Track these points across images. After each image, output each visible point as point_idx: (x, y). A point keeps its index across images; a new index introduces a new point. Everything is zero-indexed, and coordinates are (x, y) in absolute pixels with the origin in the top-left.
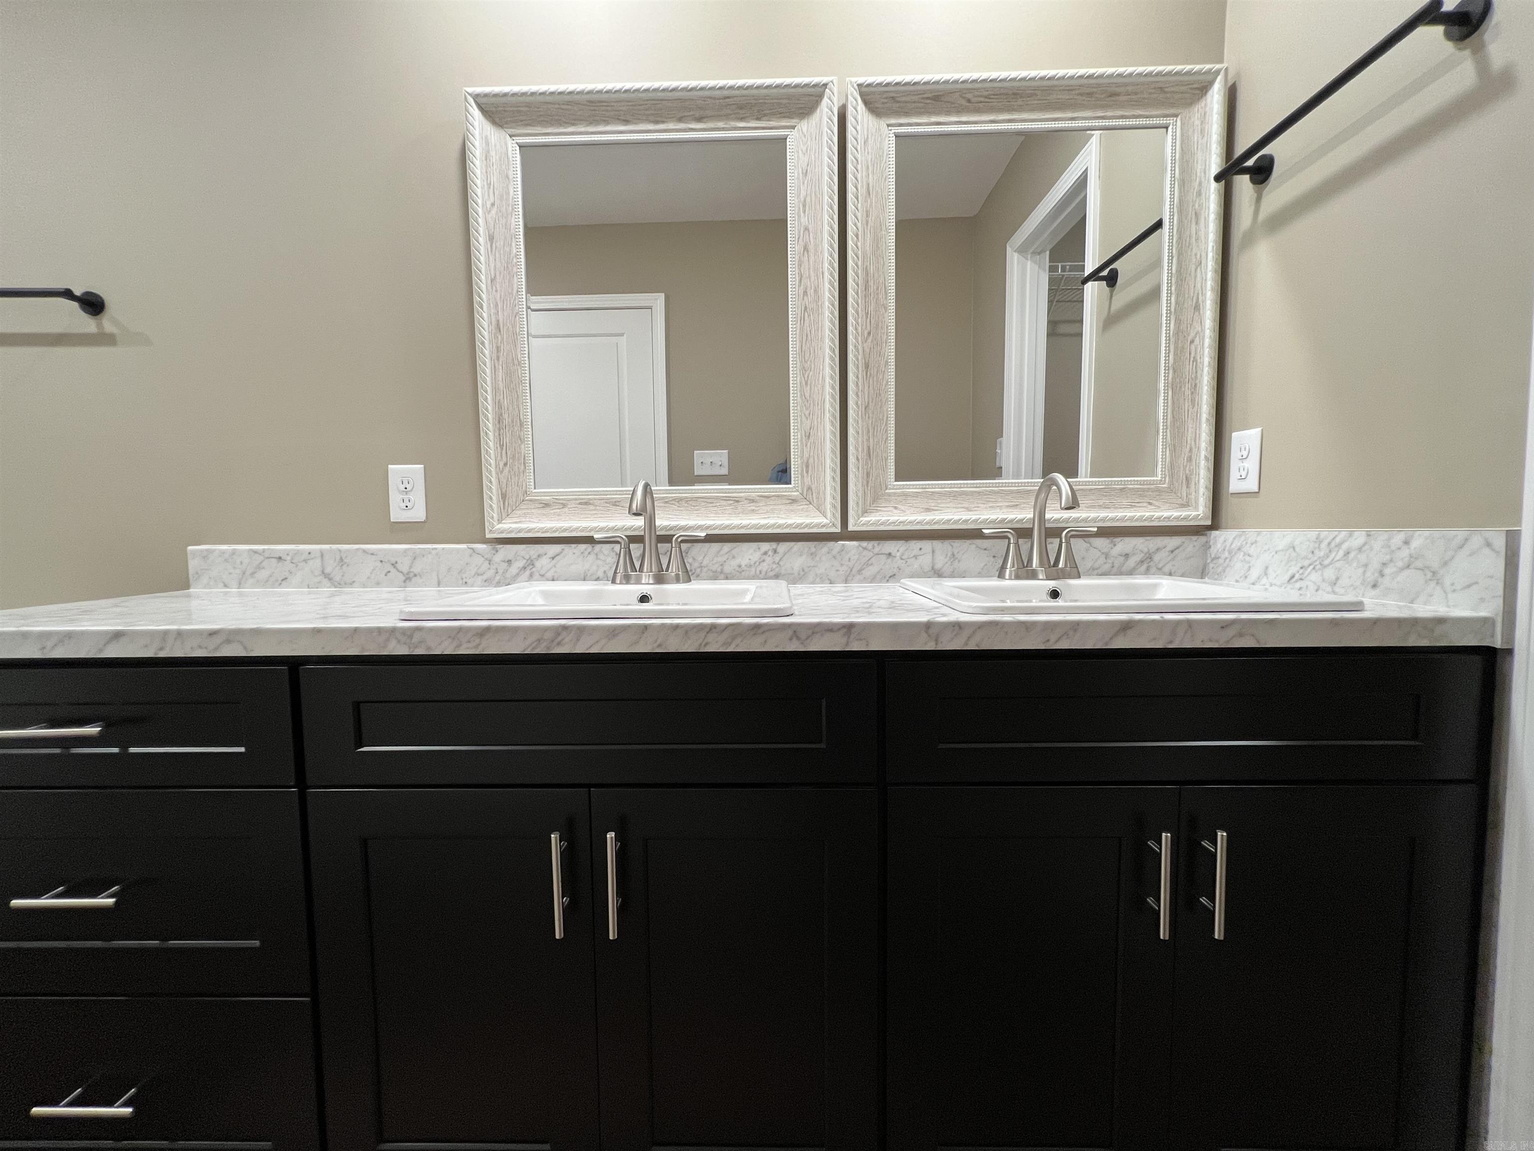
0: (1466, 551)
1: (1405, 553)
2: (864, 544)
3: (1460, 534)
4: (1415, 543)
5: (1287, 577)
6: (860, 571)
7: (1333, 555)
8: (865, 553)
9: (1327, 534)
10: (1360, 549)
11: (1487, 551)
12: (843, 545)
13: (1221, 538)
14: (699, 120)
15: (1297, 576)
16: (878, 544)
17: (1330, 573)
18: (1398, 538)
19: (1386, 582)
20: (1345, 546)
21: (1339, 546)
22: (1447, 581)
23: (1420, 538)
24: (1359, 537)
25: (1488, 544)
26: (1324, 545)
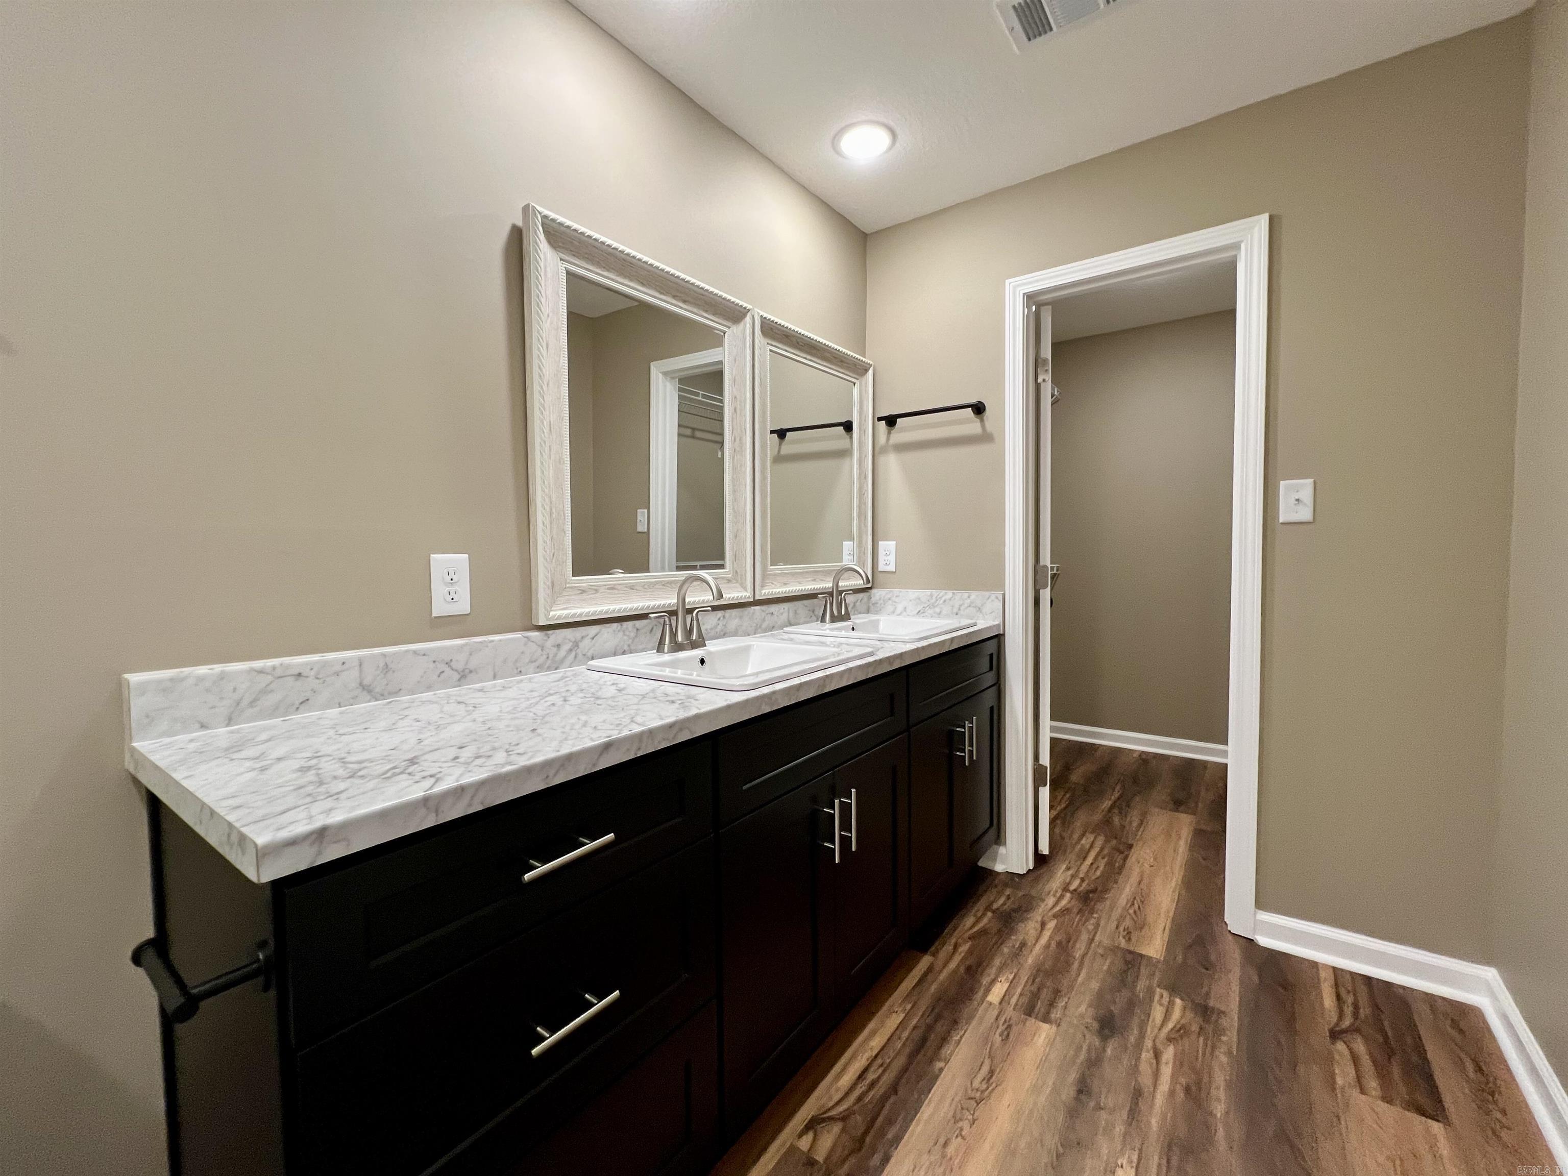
0: (990, 600)
1: (969, 601)
2: (763, 607)
3: (987, 594)
4: (973, 597)
5: (917, 612)
7: (938, 602)
8: (764, 613)
9: (935, 593)
10: (950, 599)
11: (996, 600)
12: (754, 609)
13: (877, 594)
15: (922, 611)
16: (769, 607)
17: (938, 610)
18: (966, 595)
19: (962, 612)
20: (943, 598)
21: (941, 598)
22: (984, 611)
23: (974, 595)
24: (950, 594)
25: (997, 598)
26: (934, 597)
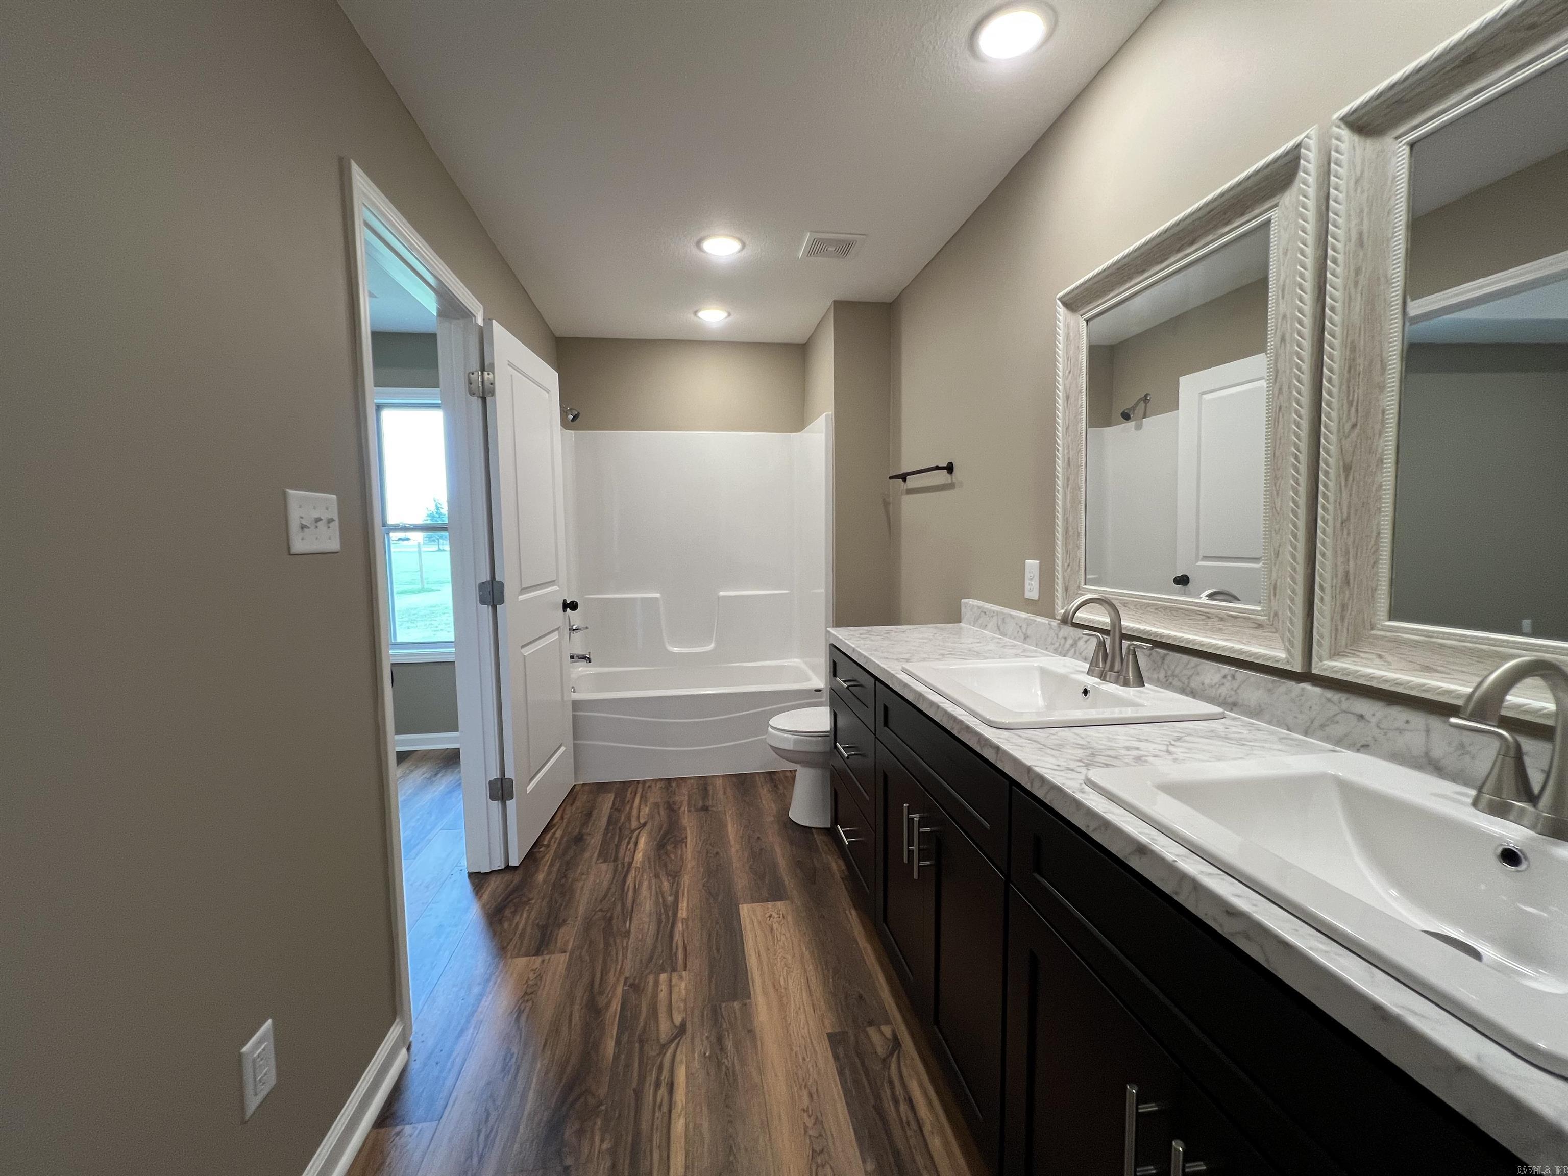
2: (1329, 694)
6: (1322, 726)
8: (1329, 705)
12: (1303, 689)
14: (1192, 243)
16: (1347, 699)
